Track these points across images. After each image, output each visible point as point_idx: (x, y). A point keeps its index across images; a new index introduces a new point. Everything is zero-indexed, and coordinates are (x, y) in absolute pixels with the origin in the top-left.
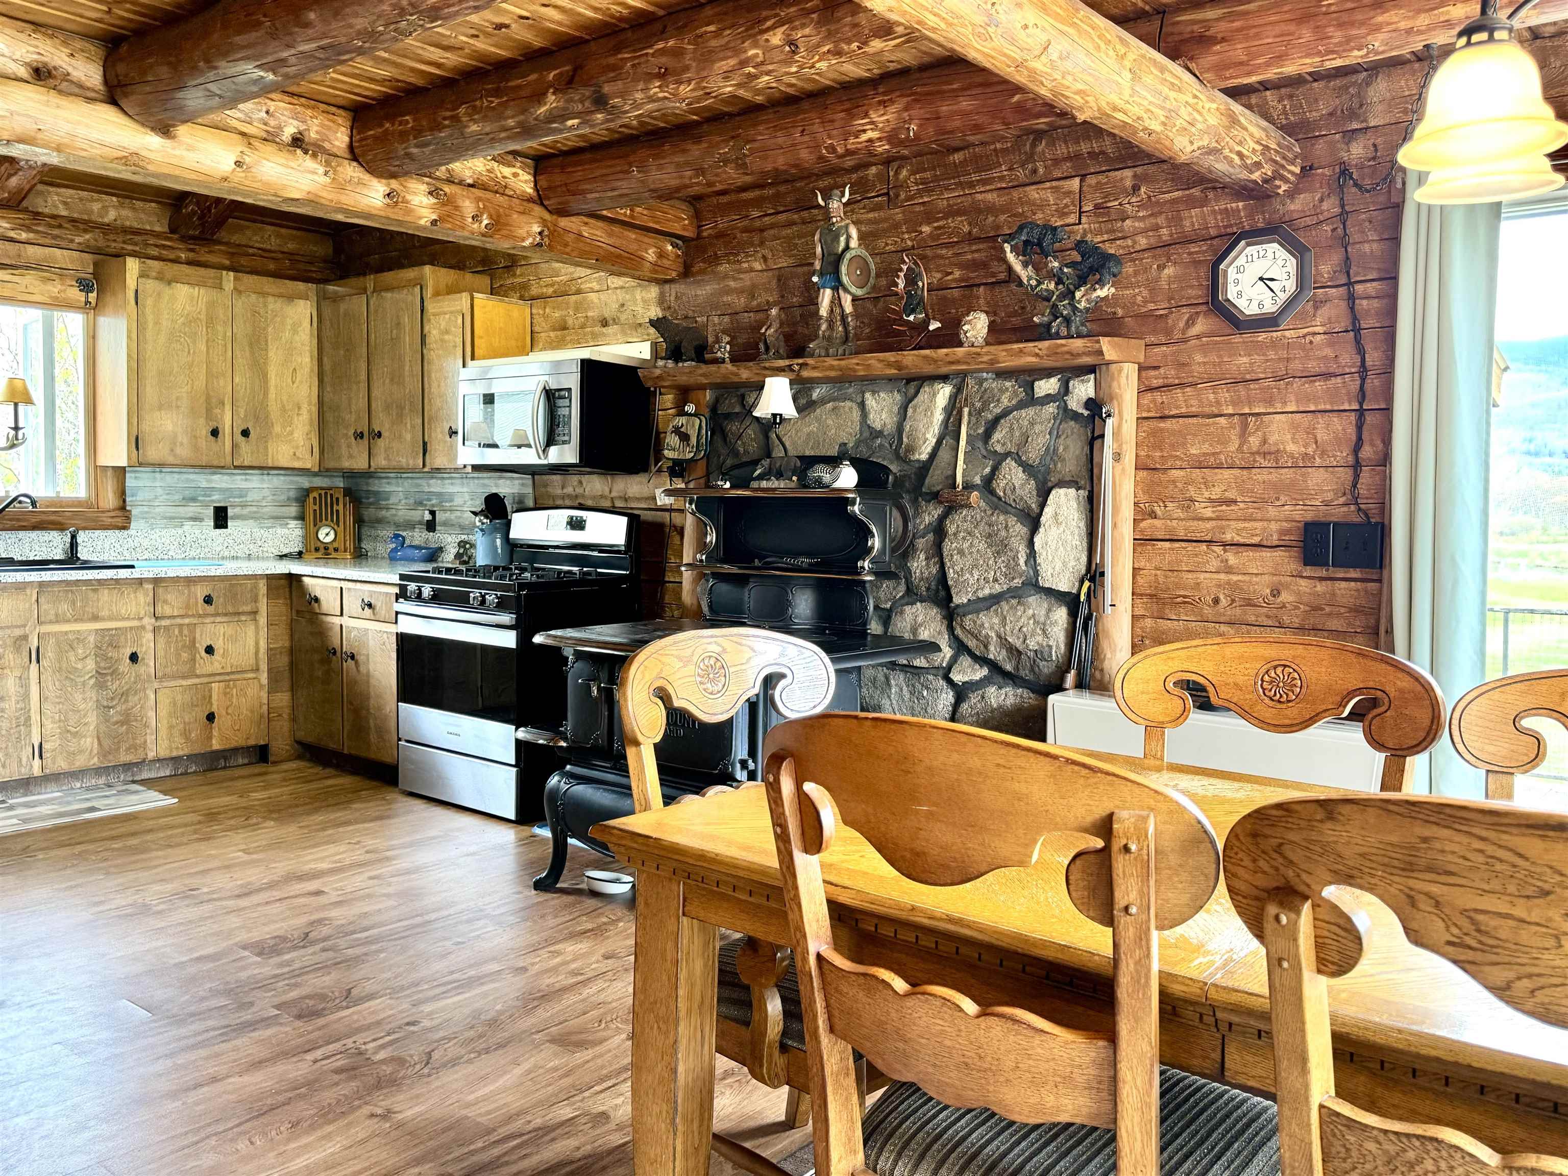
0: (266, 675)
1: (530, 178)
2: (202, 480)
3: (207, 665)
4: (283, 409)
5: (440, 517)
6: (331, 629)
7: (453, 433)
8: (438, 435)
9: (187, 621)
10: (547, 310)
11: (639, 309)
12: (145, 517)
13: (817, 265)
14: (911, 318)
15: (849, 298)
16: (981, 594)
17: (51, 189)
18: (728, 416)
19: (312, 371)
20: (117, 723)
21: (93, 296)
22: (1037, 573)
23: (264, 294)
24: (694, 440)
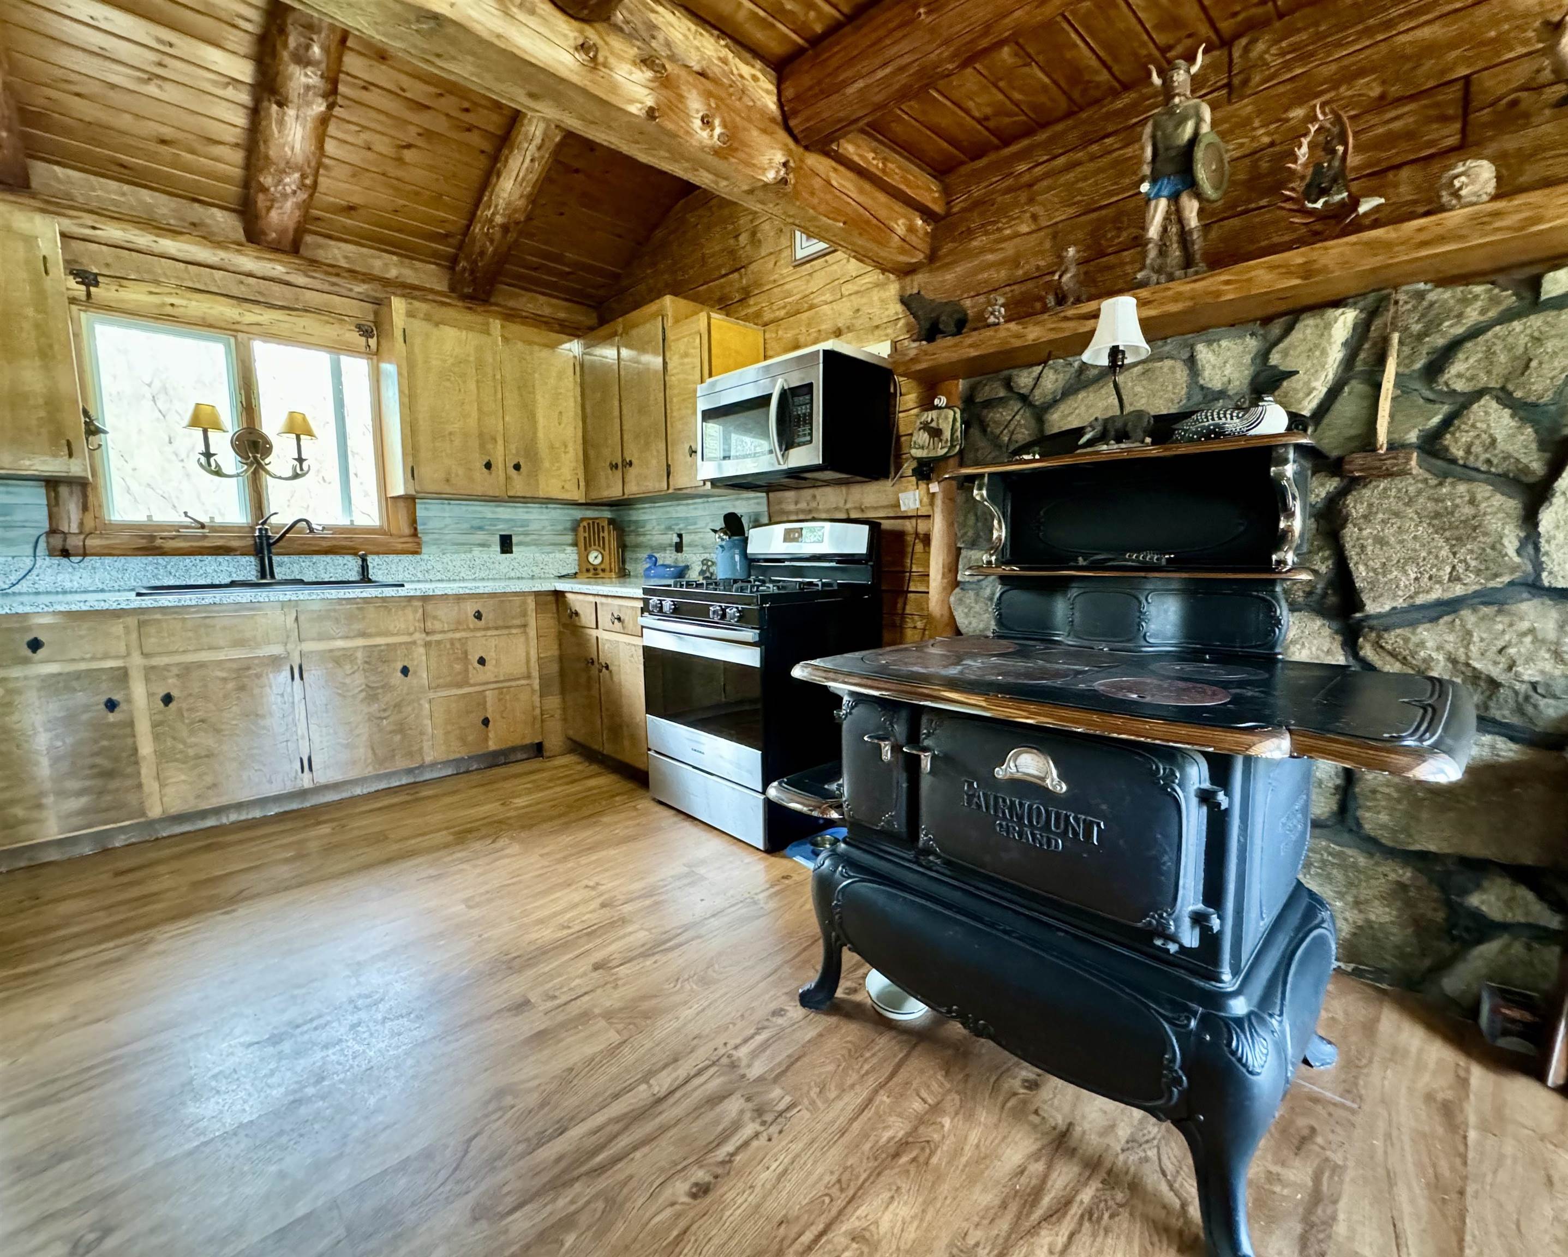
0: (537, 681)
1: (772, 88)
2: (488, 511)
3: (479, 675)
4: (552, 447)
5: (686, 539)
6: (588, 640)
7: (693, 452)
8: (680, 457)
9: (458, 635)
10: (780, 333)
11: (876, 311)
12: (436, 542)
13: (1147, 170)
14: (1319, 205)
15: (1195, 205)
16: (1419, 600)
17: (332, 243)
18: (990, 404)
19: (576, 414)
20: (391, 732)
21: (373, 342)
22: (1538, 567)
23: (530, 343)
24: (947, 434)
